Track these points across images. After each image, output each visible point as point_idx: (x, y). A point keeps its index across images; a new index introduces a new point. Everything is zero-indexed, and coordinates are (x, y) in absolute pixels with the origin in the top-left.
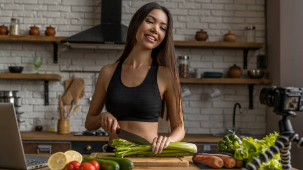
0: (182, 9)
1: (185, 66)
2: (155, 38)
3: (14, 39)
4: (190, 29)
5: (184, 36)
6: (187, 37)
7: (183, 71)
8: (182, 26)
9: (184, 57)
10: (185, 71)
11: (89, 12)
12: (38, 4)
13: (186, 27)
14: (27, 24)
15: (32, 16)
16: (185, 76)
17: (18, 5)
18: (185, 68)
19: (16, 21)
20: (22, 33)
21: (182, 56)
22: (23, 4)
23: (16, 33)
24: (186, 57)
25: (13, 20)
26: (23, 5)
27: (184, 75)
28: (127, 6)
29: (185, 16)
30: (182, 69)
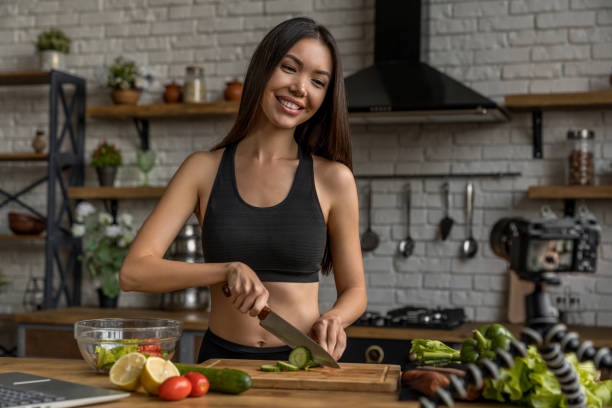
0: (580, 10)
1: (584, 157)
2: (297, 104)
3: (192, 111)
4: (602, 59)
5: (586, 80)
6: (594, 80)
7: (577, 169)
8: (579, 55)
9: (580, 133)
10: (584, 168)
11: (351, 40)
12: (246, 30)
13: (592, 57)
14: (223, 76)
15: (233, 57)
16: (584, 181)
17: (204, 37)
18: (584, 162)
19: (197, 72)
20: (209, 97)
21: (575, 129)
22: (215, 32)
23: (197, 98)
24: (585, 133)
25: (190, 70)
26: (215, 36)
27: (581, 177)
28: (440, 16)
29: (586, 28)
30: (576, 164)
